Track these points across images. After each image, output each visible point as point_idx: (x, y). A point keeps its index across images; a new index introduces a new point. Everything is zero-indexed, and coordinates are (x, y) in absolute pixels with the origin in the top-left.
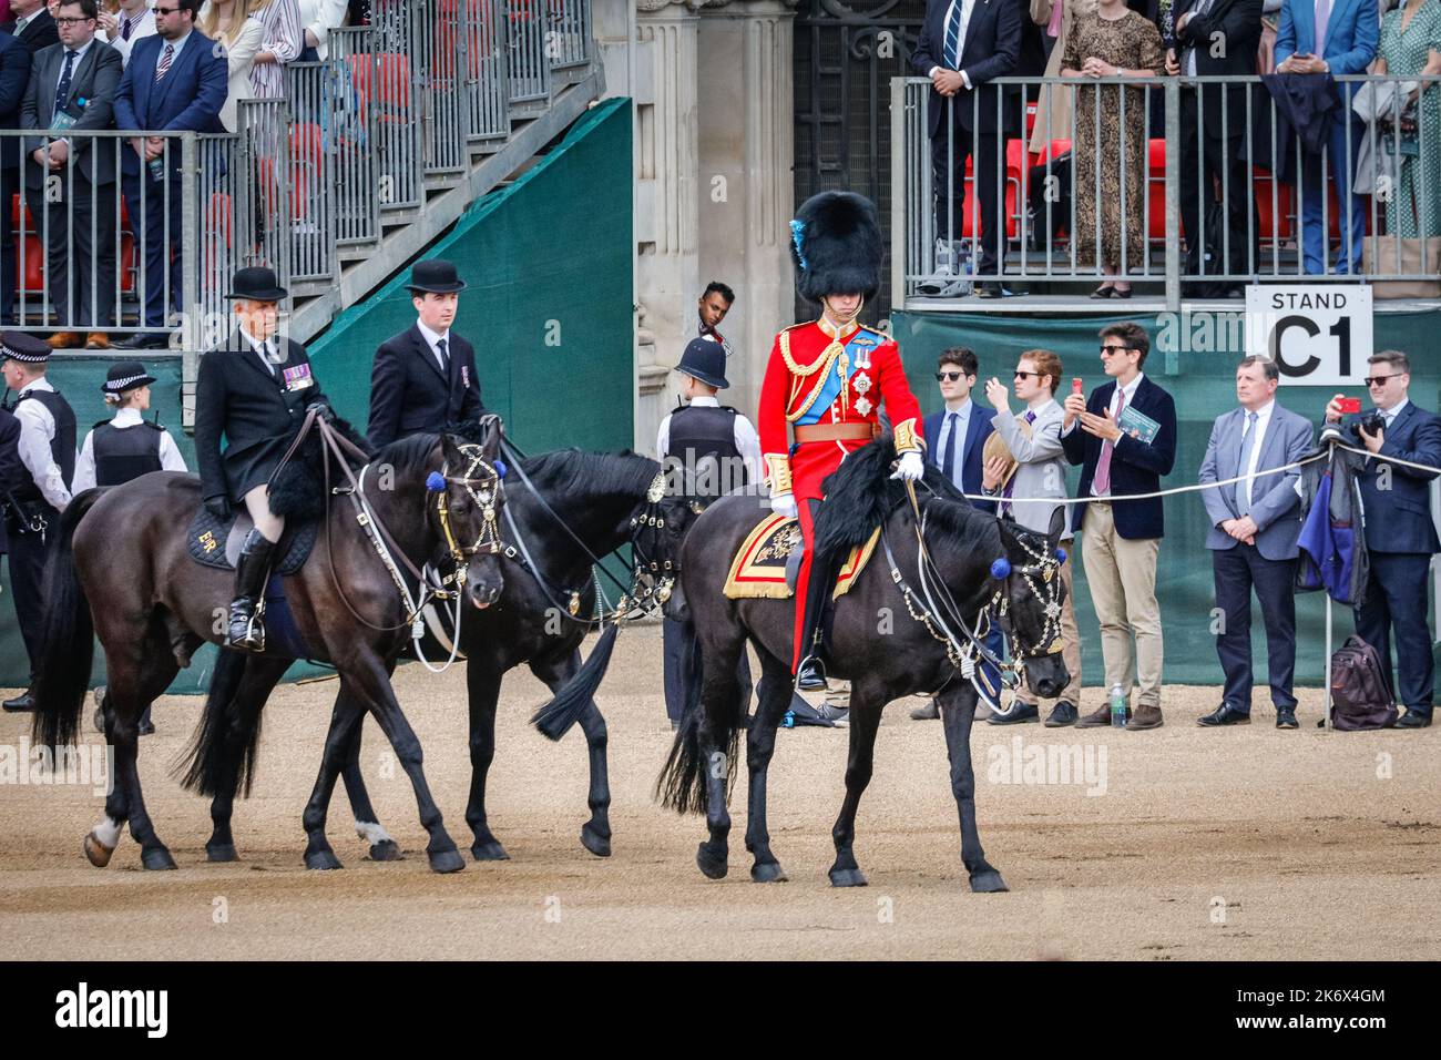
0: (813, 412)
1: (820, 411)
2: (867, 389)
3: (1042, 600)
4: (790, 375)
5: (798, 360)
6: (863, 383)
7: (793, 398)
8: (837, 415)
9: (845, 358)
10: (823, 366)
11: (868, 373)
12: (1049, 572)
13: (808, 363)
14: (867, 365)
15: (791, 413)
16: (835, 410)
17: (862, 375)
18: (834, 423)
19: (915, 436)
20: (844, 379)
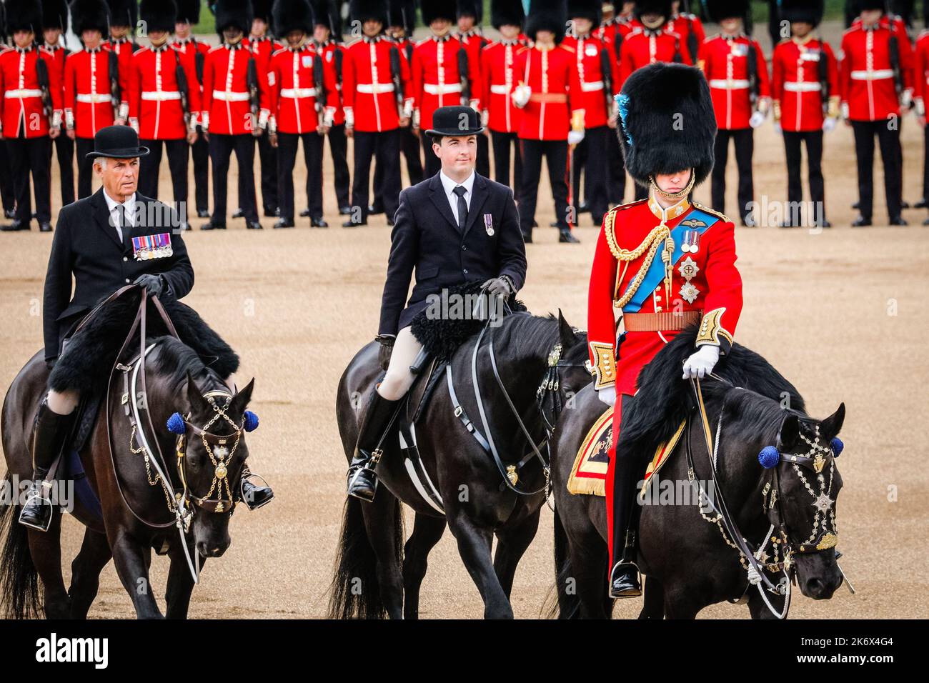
0: (636, 300)
1: (642, 299)
2: (694, 274)
3: (811, 492)
6: (689, 268)
7: (617, 284)
8: (659, 304)
9: (670, 243)
10: (647, 251)
11: (695, 257)
12: (819, 463)
13: (632, 248)
14: (695, 249)
15: (617, 298)
16: (657, 298)
17: (689, 259)
18: (656, 312)
19: (719, 327)
20: (668, 264)
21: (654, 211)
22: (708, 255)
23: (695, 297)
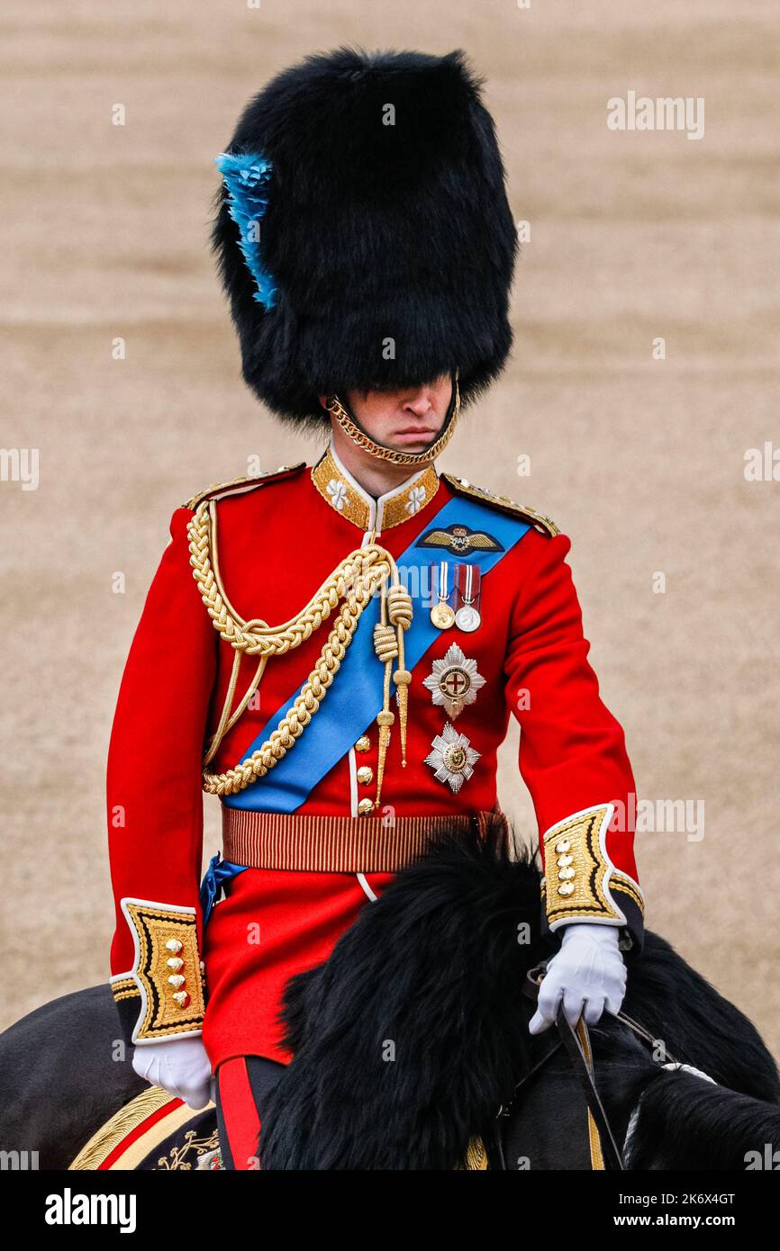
0: (288, 775)
1: (308, 774)
2: (471, 696)
4: (218, 648)
5: (245, 608)
6: (457, 679)
7: (226, 720)
8: (366, 790)
10: (327, 626)
11: (472, 645)
13: (278, 616)
14: (469, 620)
15: (218, 767)
16: (359, 773)
17: (455, 649)
18: (354, 814)
19: (609, 869)
20: (395, 667)
21: (337, 503)
22: (510, 639)
23: (468, 772)
